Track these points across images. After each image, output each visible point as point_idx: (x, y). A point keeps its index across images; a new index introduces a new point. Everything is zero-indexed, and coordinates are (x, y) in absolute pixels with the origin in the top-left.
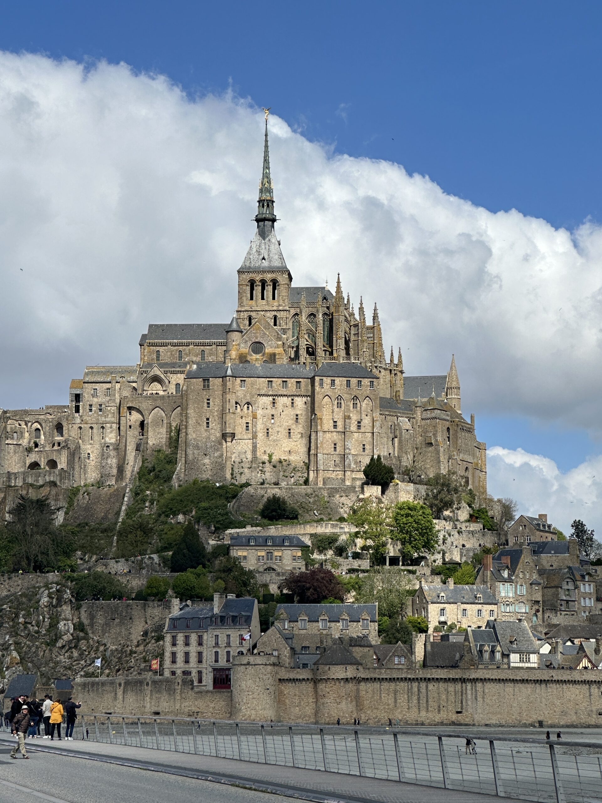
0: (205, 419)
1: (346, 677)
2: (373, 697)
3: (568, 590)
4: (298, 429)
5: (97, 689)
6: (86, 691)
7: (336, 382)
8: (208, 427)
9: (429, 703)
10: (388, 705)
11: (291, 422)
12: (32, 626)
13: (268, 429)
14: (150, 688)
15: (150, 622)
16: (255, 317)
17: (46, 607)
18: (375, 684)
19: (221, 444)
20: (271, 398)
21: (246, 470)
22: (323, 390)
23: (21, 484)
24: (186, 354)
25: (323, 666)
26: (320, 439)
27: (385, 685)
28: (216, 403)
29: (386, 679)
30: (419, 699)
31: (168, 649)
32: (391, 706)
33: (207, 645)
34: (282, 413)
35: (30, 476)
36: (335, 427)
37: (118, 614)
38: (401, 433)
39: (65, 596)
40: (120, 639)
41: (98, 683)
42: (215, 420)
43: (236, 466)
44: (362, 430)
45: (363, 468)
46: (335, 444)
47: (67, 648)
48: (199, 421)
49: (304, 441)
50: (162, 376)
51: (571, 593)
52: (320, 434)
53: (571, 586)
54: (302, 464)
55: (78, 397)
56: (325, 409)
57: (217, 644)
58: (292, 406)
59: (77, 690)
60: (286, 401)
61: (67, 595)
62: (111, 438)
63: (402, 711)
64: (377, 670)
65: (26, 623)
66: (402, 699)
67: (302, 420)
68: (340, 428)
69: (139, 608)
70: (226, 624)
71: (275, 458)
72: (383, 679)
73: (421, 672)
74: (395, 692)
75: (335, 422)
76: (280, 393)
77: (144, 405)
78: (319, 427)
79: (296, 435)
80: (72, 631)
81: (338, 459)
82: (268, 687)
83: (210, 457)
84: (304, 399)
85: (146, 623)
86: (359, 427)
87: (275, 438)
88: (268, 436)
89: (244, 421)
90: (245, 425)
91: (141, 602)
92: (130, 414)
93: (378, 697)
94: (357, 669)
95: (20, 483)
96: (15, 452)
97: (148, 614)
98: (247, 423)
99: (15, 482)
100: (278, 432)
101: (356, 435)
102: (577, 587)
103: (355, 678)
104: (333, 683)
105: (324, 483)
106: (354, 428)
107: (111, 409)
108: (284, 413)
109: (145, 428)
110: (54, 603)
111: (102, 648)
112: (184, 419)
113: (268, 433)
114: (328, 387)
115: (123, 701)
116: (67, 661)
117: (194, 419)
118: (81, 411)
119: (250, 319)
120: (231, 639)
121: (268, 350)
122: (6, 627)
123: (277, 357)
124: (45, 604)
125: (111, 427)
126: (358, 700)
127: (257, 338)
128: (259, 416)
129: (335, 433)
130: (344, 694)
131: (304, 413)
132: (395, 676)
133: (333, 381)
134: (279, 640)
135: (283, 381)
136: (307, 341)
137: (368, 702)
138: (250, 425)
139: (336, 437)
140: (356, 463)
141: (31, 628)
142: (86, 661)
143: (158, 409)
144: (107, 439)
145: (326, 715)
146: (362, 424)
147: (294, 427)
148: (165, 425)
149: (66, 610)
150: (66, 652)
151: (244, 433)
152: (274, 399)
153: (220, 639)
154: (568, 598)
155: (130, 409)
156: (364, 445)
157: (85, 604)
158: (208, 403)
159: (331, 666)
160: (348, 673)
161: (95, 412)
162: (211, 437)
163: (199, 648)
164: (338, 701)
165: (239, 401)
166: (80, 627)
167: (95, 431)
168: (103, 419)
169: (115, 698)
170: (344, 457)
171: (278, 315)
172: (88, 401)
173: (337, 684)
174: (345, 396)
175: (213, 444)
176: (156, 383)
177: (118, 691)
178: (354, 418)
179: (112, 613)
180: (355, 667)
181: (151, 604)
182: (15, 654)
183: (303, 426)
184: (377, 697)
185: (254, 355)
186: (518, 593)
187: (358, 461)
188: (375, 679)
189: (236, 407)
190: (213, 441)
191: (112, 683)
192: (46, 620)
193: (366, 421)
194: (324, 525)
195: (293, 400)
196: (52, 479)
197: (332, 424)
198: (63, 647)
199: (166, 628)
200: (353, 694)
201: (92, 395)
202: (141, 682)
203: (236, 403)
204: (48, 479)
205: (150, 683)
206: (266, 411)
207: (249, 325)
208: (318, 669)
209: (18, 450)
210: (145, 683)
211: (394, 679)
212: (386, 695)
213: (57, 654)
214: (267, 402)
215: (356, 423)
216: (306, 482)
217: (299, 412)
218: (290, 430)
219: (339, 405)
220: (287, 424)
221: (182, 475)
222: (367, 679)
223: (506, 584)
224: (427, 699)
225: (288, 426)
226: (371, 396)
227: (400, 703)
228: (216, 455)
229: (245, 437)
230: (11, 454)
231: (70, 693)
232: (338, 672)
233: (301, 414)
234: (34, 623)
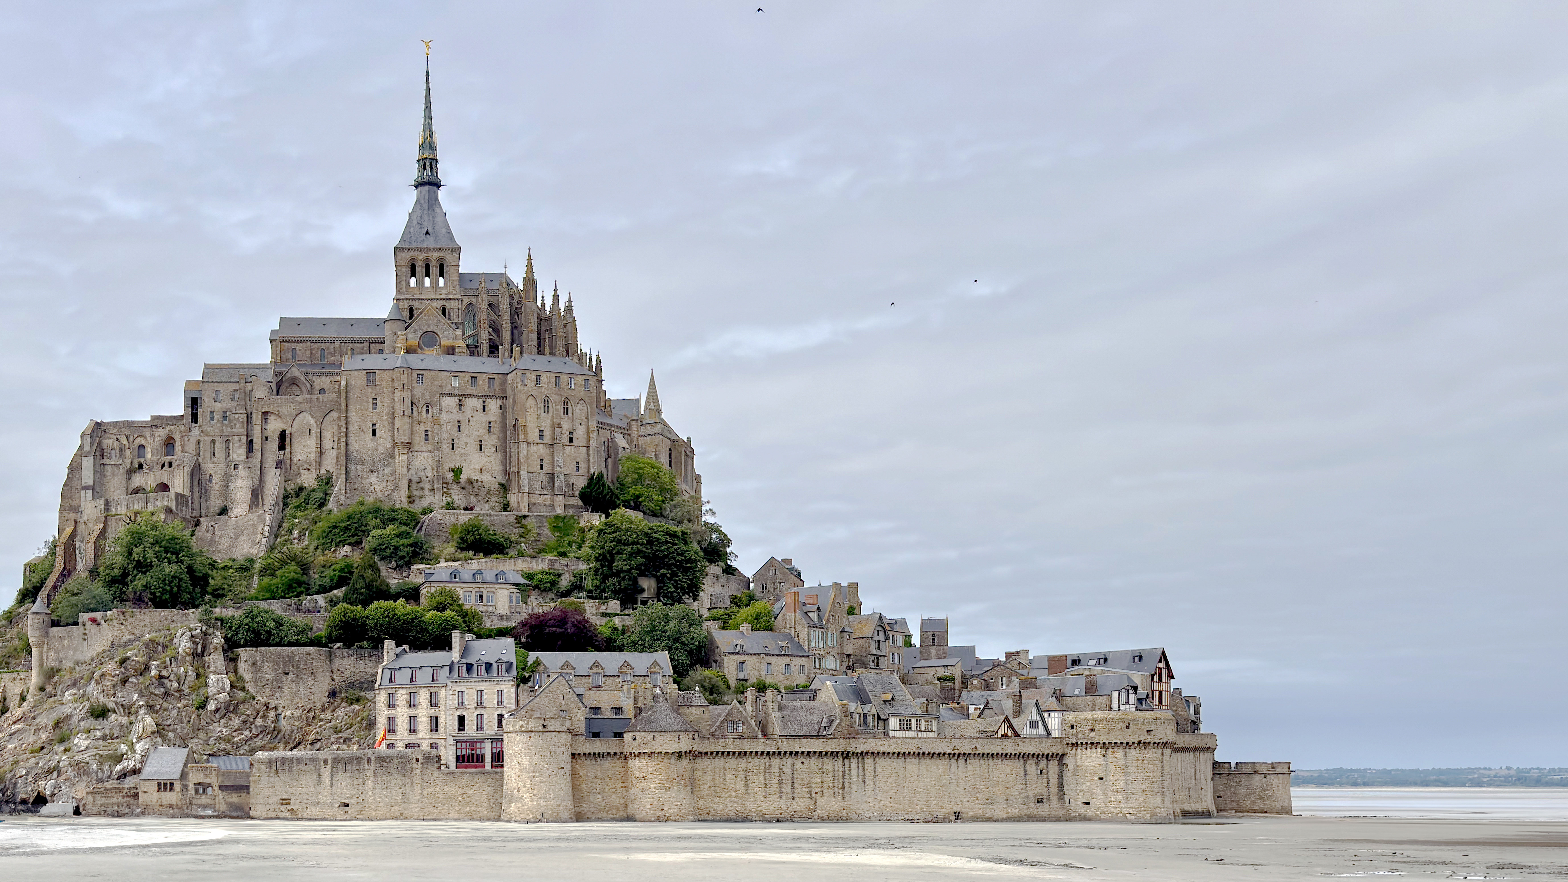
0: (371, 425)
1: (678, 751)
2: (714, 779)
3: (879, 642)
4: (491, 441)
5: (290, 769)
6: (273, 771)
7: (542, 378)
8: (374, 433)
9: (796, 788)
10: (736, 791)
11: (484, 431)
12: (171, 681)
13: (453, 440)
14: (372, 766)
15: (338, 678)
16: (418, 307)
17: (189, 655)
18: (717, 760)
19: (392, 456)
20: (456, 399)
21: (427, 493)
22: (526, 388)
23: (124, 512)
24: (329, 353)
25: (643, 734)
26: (523, 453)
27: (732, 762)
28: (386, 404)
29: (734, 753)
30: (781, 781)
31: (382, 714)
32: (739, 794)
33: (445, 706)
34: (471, 419)
35: (136, 502)
36: (542, 437)
37: (293, 666)
38: (617, 453)
39: (215, 641)
40: (296, 700)
41: (291, 760)
42: (384, 426)
43: (414, 486)
44: (575, 442)
45: (577, 493)
46: (542, 460)
47: (223, 711)
48: (363, 427)
49: (499, 456)
50: (302, 378)
51: (882, 645)
52: (523, 446)
53: (882, 637)
54: (497, 486)
55: (194, 403)
56: (528, 414)
57: (461, 704)
58: (484, 411)
59: (259, 769)
60: (477, 403)
61: (218, 639)
62: (239, 453)
63: (756, 800)
64: (721, 740)
65: (161, 677)
66: (757, 780)
67: (496, 428)
68: (547, 439)
69: (323, 658)
70: (475, 675)
71: (463, 477)
72: (729, 753)
73: (785, 743)
74: (747, 772)
75: (542, 431)
76: (468, 392)
77: (285, 410)
78: (522, 437)
79: (489, 450)
80: (228, 689)
81: (545, 480)
82: (563, 766)
83: (378, 474)
84: (499, 402)
85: (333, 680)
86: (571, 440)
87: (463, 451)
88: (453, 448)
89: (422, 428)
90: (424, 434)
91: (325, 649)
92: (266, 421)
93: (721, 780)
94: (694, 739)
95: (122, 510)
96: (113, 475)
97: (335, 667)
98: (426, 431)
99: (116, 509)
100: (466, 443)
101: (568, 449)
102: (887, 639)
103: (690, 751)
104: (660, 759)
105: (529, 510)
106: (566, 440)
107: (239, 417)
108: (474, 419)
109: (288, 440)
110: (199, 650)
111: (272, 714)
112: (343, 423)
113: (453, 445)
114: (533, 384)
115: (331, 787)
116: (224, 730)
117: (356, 424)
118: (200, 420)
119: (411, 310)
120: (485, 697)
121: (445, 342)
122: (132, 682)
123: (457, 350)
124: (188, 650)
125: (240, 441)
126: (693, 785)
127: (429, 326)
128: (442, 422)
129: (542, 445)
130: (675, 777)
131: (499, 420)
132: (748, 749)
133: (539, 376)
134: (570, 696)
135: (472, 377)
136: (491, 335)
137: (706, 787)
138: (429, 433)
139: (542, 450)
140: (568, 485)
141: (169, 684)
142: (251, 731)
143: (304, 414)
144: (235, 456)
145: (649, 807)
146: (575, 436)
147: (486, 437)
148: (314, 435)
149: (216, 660)
150: (221, 718)
151: (422, 443)
152: (460, 400)
153: (466, 697)
154: (878, 653)
155: (265, 413)
156: (577, 463)
157: (244, 654)
158: (375, 404)
159: (656, 734)
160: (681, 745)
161: (218, 421)
162: (380, 448)
163: (433, 711)
164: (667, 785)
165: (416, 401)
166: (237, 684)
167: (217, 445)
168: (229, 429)
169: (319, 783)
170: (552, 477)
171: (447, 305)
172: (208, 406)
173: (666, 760)
174: (554, 398)
175: (382, 457)
176: (295, 387)
177: (322, 770)
178: (566, 426)
179: (285, 664)
180: (691, 735)
181: (338, 653)
182: (148, 720)
183: (498, 437)
184: (719, 780)
185: (426, 348)
186: (829, 644)
187: (571, 483)
188: (717, 753)
189: (412, 409)
190: (382, 454)
191: (313, 760)
192: (190, 673)
193: (580, 432)
194: (540, 560)
195: (484, 402)
196: (166, 503)
197: (537, 433)
198: (217, 710)
199: (378, 683)
200: (687, 776)
201: (214, 399)
202: (359, 759)
203: (412, 403)
204: (159, 504)
205: (373, 759)
206: (450, 416)
207: (411, 317)
208: (635, 739)
209: (117, 471)
210: (366, 759)
211: (745, 753)
212: (733, 777)
213: (209, 720)
214: (451, 404)
215: (568, 433)
216: (506, 507)
217: (492, 419)
218: (481, 441)
219: (546, 409)
220: (478, 434)
221: (343, 498)
222: (706, 753)
223: (817, 630)
224: (793, 781)
225: (478, 436)
226: (586, 399)
227: (753, 788)
228: (386, 472)
229: (424, 449)
230: (109, 478)
231: (248, 775)
232: (668, 743)
233: (496, 422)
234: (172, 676)
